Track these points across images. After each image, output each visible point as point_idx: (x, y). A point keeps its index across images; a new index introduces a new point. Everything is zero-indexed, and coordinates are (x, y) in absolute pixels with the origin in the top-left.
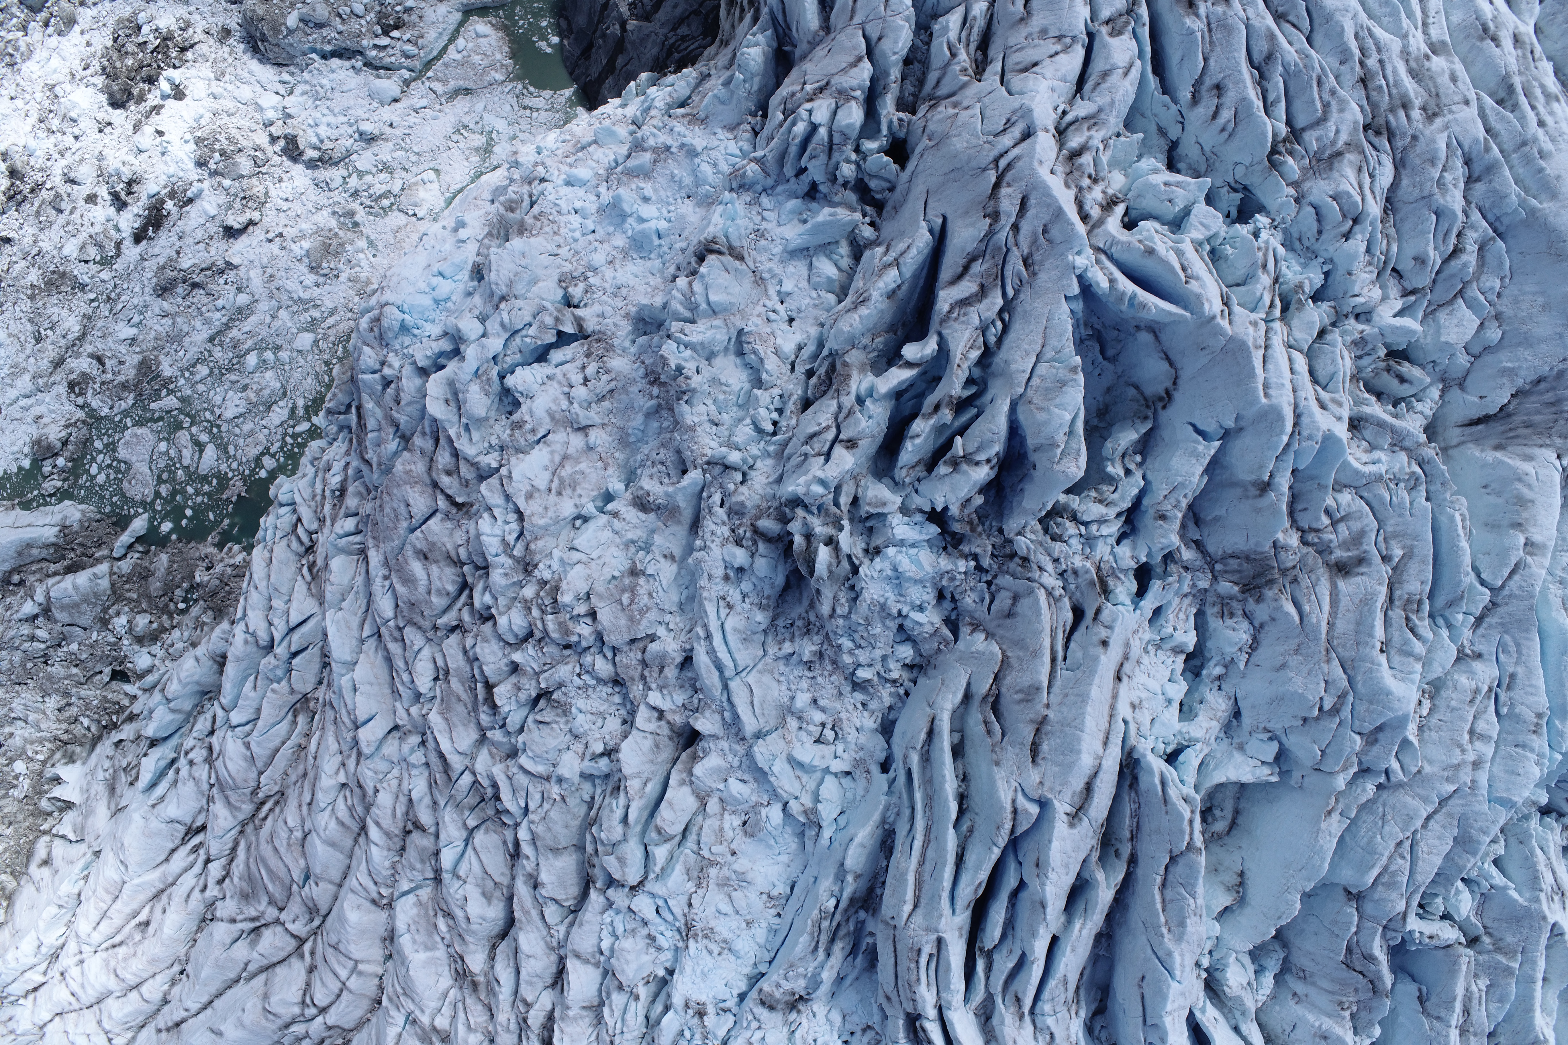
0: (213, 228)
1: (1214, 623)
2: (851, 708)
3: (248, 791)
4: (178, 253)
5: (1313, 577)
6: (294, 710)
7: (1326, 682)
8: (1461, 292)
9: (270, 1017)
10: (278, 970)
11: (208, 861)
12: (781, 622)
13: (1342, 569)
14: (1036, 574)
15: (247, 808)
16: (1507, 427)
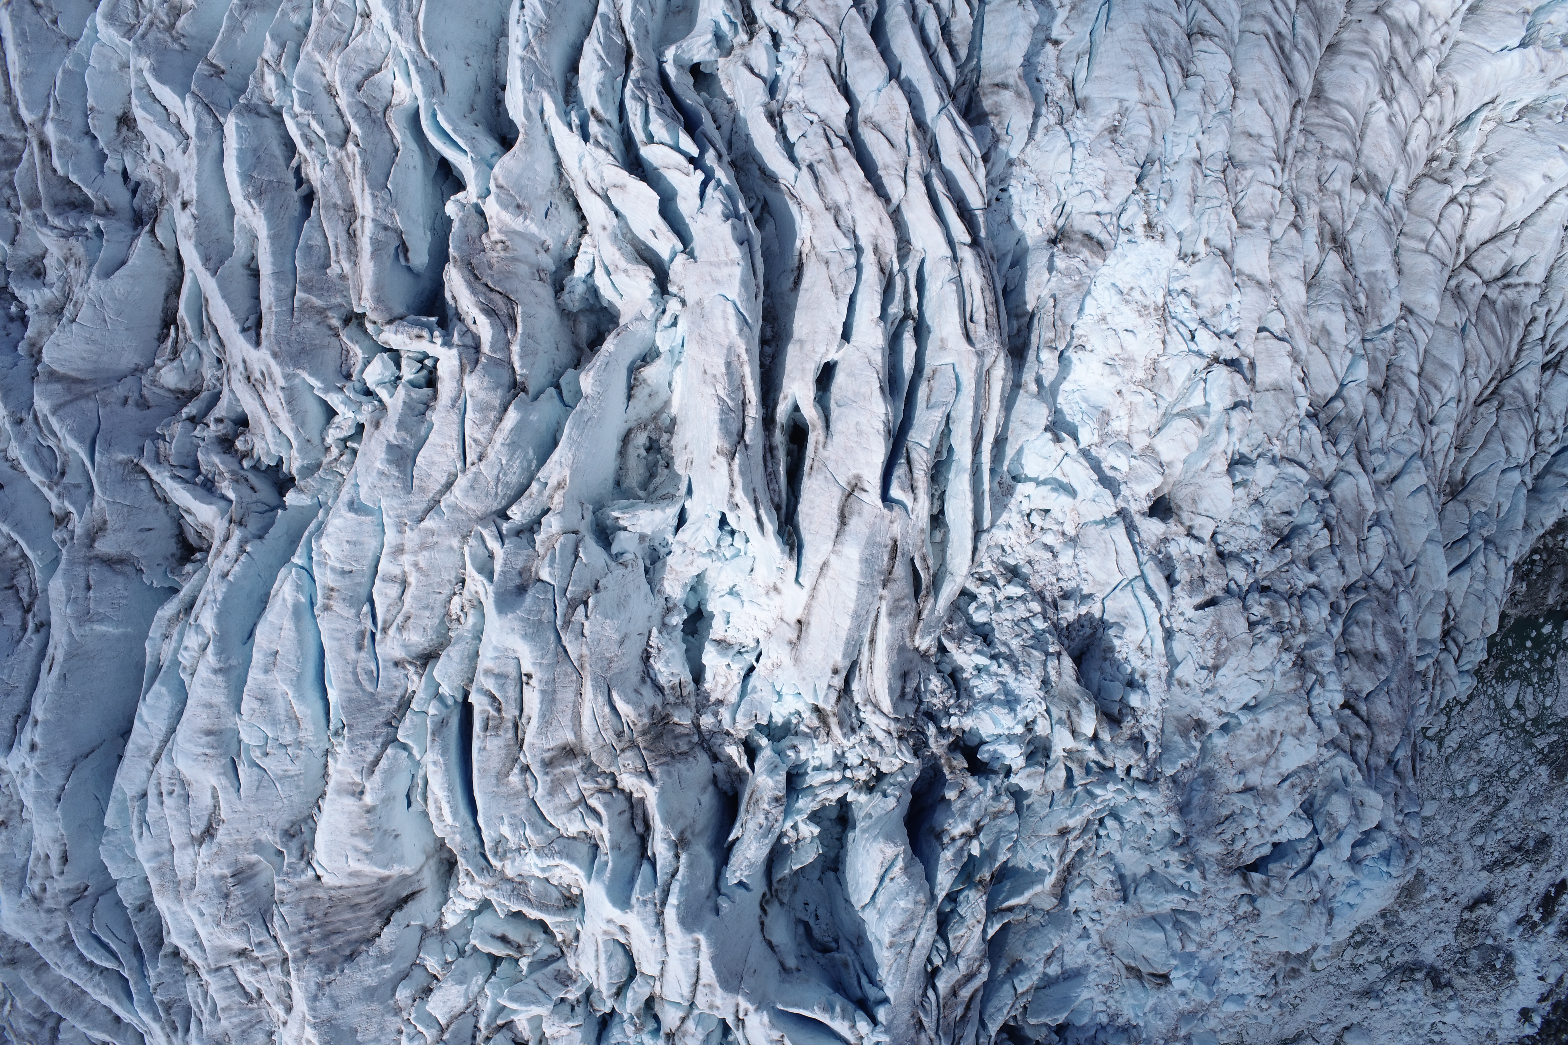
0: (1502, 900)
1: (686, 676)
2: (1017, 548)
3: (1507, 407)
4: (1531, 876)
5: (600, 741)
6: (1464, 484)
7: (583, 635)
8: (442, 1031)
9: (1500, 194)
10: (1487, 236)
11: (1543, 339)
12: (1088, 631)
13: (569, 752)
14: (893, 727)
15: (1507, 390)
16: (379, 901)
